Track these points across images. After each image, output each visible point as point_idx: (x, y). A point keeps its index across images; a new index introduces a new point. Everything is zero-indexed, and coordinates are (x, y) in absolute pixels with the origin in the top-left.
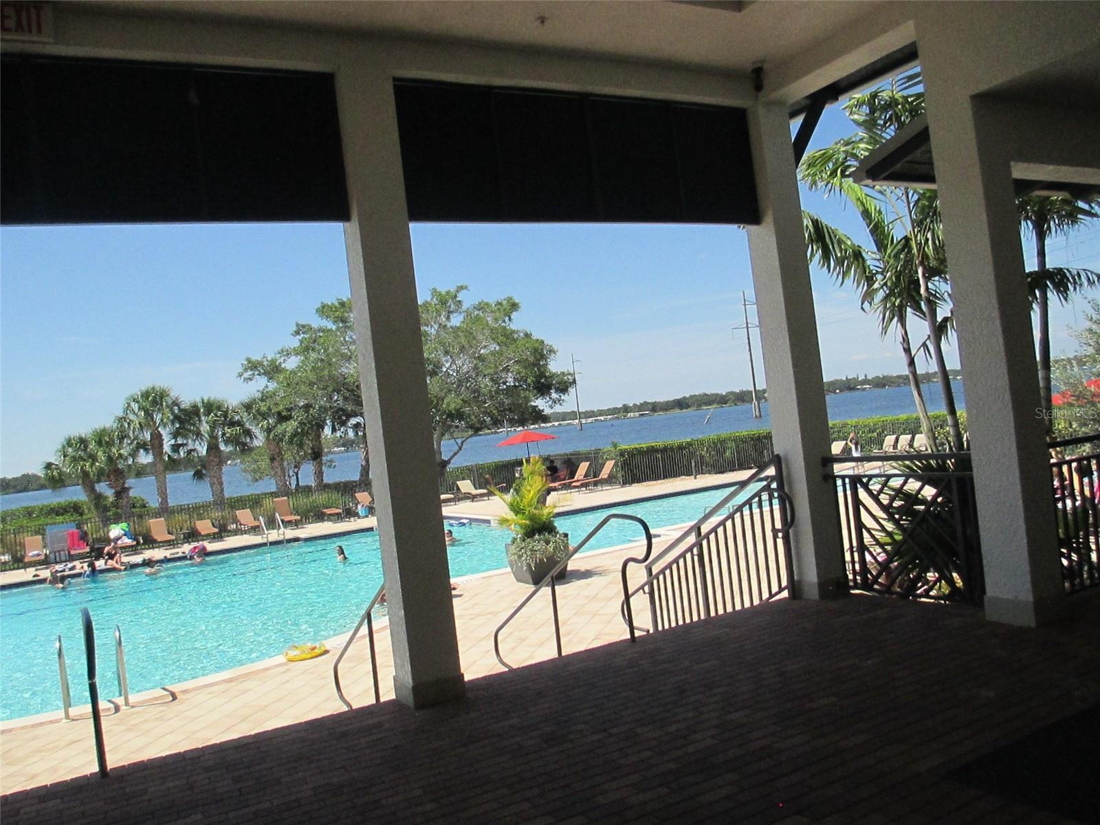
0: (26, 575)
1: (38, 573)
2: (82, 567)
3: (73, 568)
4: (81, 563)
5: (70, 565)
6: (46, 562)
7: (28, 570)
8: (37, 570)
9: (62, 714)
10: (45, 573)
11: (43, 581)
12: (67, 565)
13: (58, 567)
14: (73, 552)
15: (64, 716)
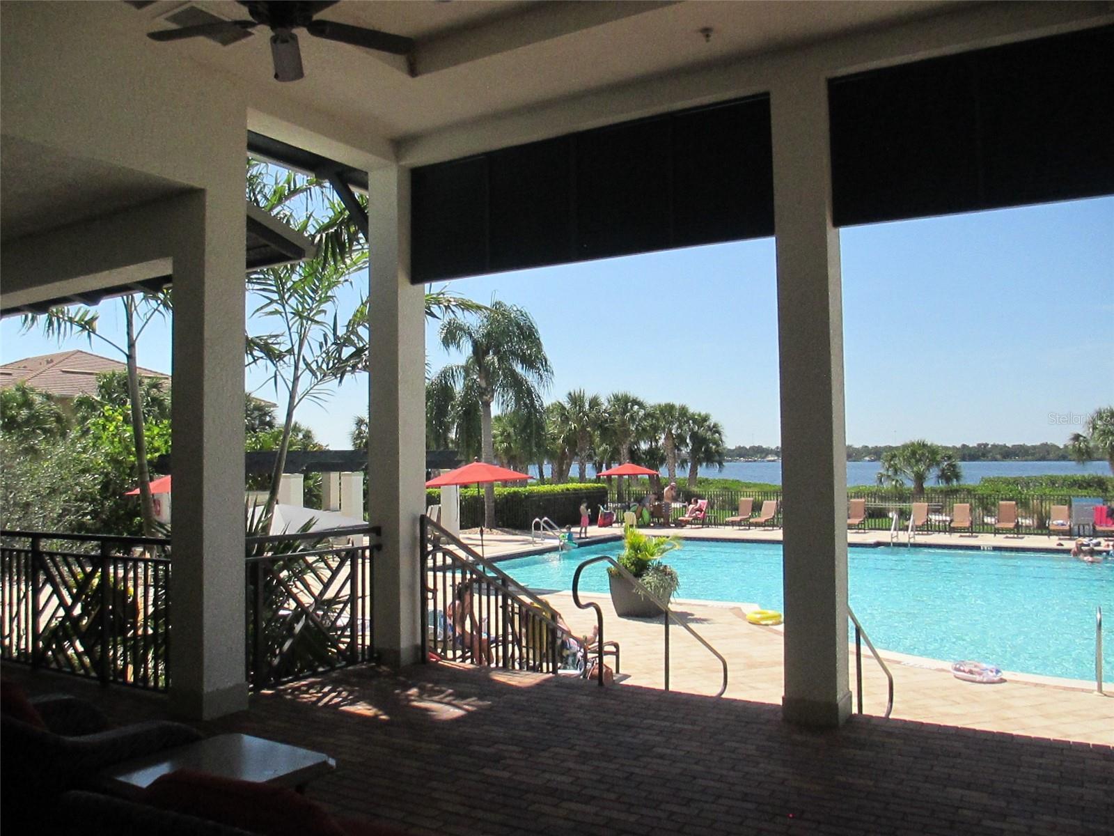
0: (1052, 542)
1: (1062, 542)
2: (1108, 546)
3: (1098, 544)
4: (1106, 541)
5: (1095, 541)
6: (1069, 534)
7: (1051, 537)
8: (1060, 539)
9: (1094, 685)
10: (1070, 544)
11: (1068, 551)
12: (1091, 540)
13: (1085, 541)
14: (1098, 528)
15: (1096, 688)
